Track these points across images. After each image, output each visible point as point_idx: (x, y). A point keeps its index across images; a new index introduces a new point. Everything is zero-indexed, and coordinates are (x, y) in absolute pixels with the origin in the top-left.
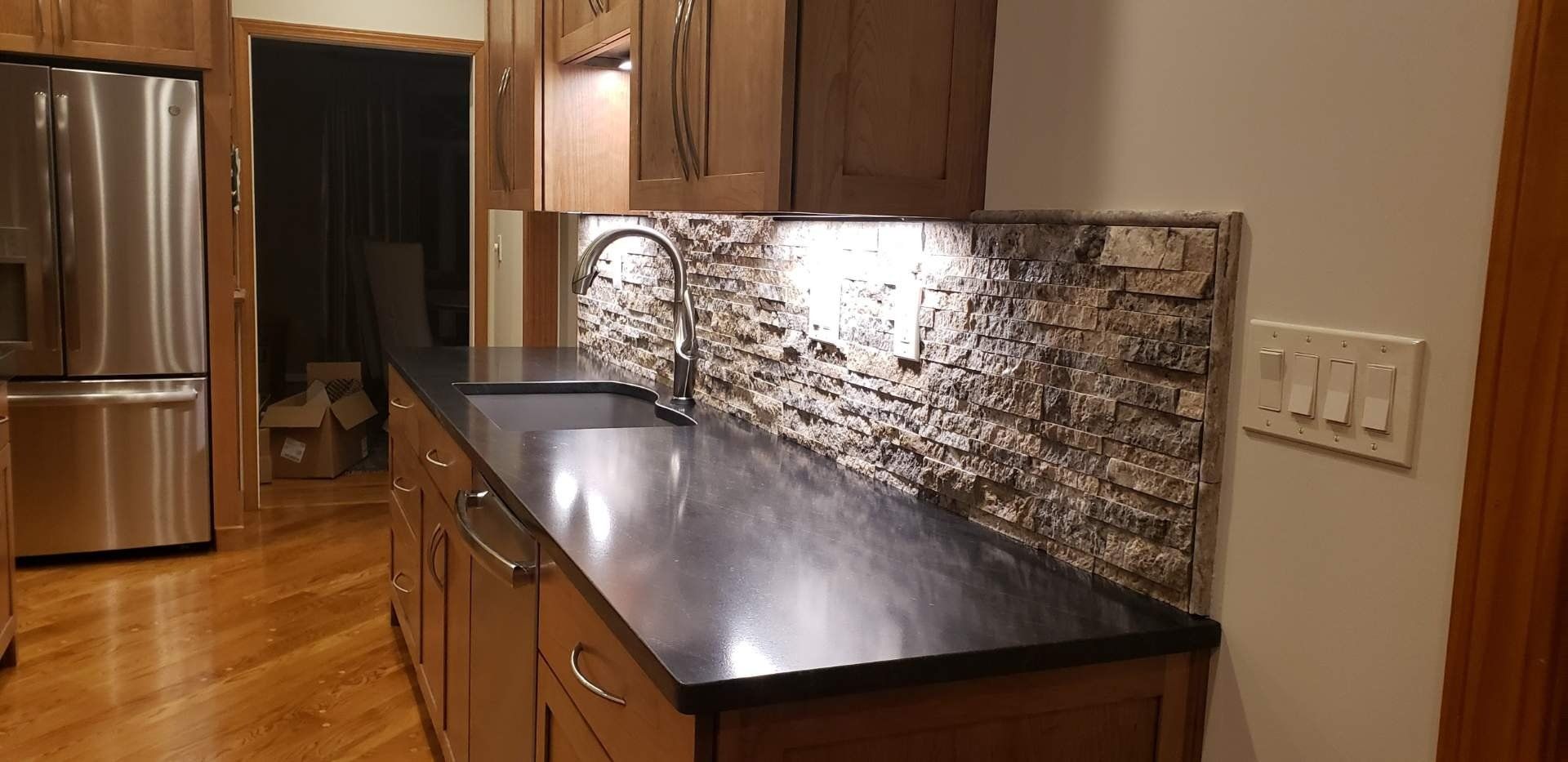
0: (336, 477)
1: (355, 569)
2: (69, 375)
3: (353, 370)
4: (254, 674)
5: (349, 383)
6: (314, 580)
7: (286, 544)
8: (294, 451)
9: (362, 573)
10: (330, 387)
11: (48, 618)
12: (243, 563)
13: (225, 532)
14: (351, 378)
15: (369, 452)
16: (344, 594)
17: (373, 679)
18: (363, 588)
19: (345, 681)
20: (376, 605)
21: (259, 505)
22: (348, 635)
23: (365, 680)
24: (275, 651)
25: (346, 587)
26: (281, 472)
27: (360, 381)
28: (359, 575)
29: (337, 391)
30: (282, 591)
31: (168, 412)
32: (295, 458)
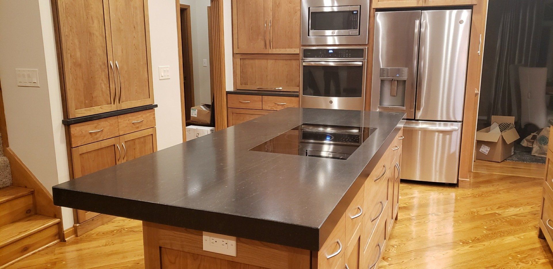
0: (501, 162)
1: (516, 206)
2: (416, 119)
3: (511, 120)
4: (480, 246)
5: (509, 125)
6: (499, 208)
7: (484, 189)
8: (485, 150)
9: (520, 208)
10: (501, 125)
11: (405, 203)
12: (469, 194)
13: (462, 181)
14: (510, 123)
15: (514, 153)
16: (513, 217)
17: (534, 263)
18: (520, 216)
19: (521, 260)
20: (530, 225)
21: (472, 170)
22: (518, 238)
23: (530, 263)
24: (486, 237)
25: (514, 214)
26: (480, 157)
27: (514, 124)
28: (518, 209)
29: (503, 127)
30: (487, 210)
31: (441, 134)
32: (485, 153)
